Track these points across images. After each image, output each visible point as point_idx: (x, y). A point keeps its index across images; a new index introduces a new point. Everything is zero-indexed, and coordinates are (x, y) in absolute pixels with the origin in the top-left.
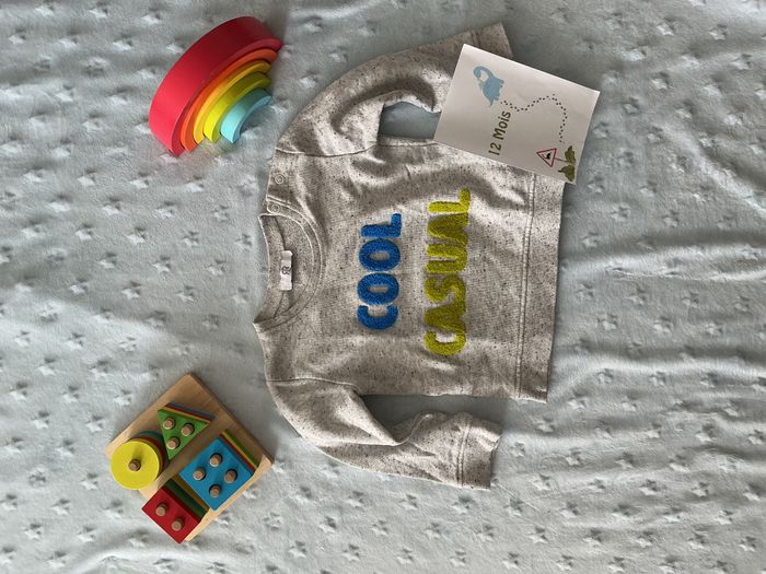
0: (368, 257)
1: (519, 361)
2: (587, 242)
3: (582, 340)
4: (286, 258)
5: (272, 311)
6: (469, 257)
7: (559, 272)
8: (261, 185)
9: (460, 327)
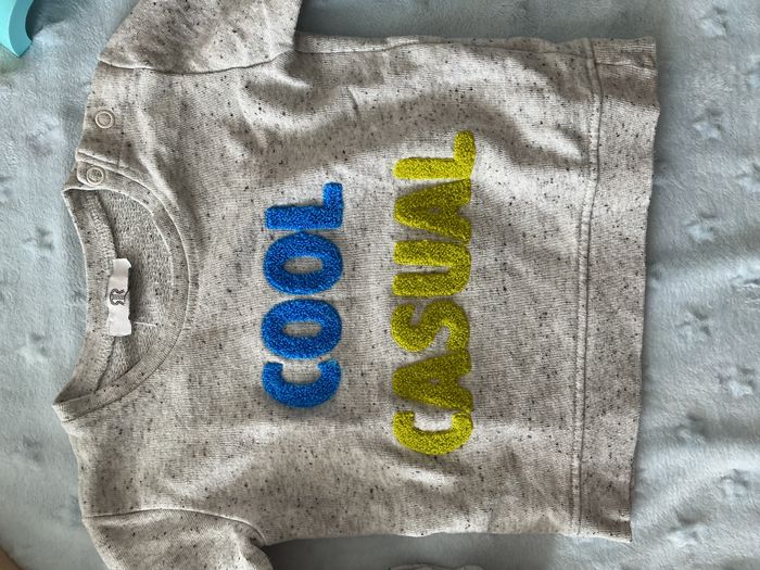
0: (282, 267)
1: (576, 463)
2: (697, 233)
3: (693, 418)
4: (120, 274)
5: (93, 378)
6: (475, 265)
7: (648, 289)
8: (70, 133)
9: (462, 400)
